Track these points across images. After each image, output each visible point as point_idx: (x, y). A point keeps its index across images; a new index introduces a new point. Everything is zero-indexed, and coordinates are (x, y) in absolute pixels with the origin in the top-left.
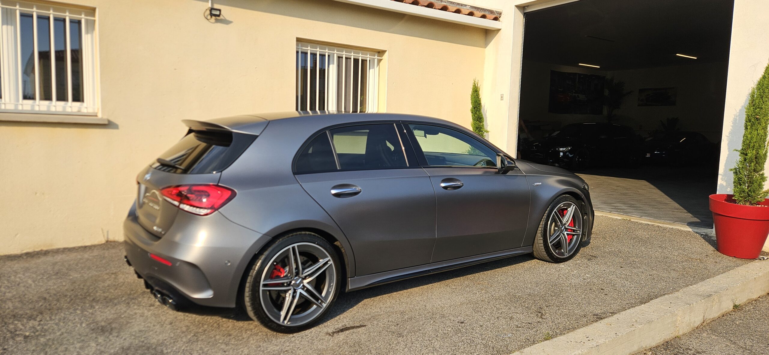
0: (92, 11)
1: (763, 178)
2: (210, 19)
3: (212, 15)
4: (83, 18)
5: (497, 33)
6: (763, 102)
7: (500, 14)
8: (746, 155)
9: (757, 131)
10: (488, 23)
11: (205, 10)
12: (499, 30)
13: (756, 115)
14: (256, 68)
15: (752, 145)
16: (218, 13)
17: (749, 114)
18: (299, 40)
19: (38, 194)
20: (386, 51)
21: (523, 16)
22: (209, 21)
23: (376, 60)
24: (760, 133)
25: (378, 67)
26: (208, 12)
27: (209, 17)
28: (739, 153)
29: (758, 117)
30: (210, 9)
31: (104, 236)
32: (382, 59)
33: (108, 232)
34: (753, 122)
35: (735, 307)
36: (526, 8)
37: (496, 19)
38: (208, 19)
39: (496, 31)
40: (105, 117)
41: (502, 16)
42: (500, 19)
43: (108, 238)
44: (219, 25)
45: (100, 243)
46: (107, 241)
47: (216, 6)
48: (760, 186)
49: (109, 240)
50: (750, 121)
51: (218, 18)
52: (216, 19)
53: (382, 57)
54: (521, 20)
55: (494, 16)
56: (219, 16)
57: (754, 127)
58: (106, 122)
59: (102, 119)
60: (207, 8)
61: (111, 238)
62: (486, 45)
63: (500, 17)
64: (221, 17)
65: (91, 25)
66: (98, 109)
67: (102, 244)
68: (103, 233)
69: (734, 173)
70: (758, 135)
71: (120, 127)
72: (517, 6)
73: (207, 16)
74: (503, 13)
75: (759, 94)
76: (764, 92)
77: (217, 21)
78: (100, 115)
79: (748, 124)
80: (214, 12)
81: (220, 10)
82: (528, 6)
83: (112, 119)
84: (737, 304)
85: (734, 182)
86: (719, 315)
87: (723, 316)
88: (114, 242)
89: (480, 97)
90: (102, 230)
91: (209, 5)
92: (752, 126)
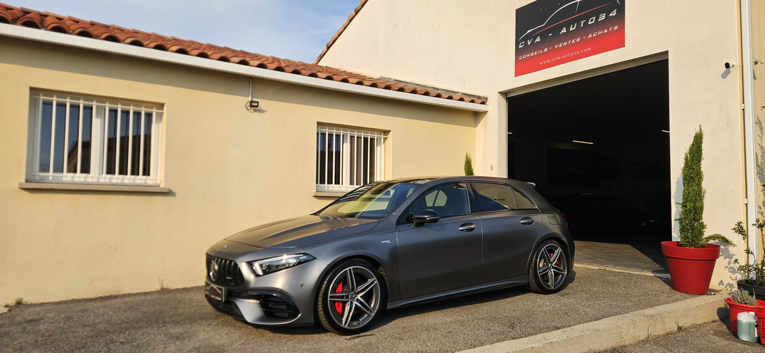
0: (161, 106)
1: (703, 226)
2: (250, 109)
3: (251, 106)
4: (154, 112)
5: (485, 115)
6: (695, 164)
7: (487, 99)
8: (686, 207)
9: (693, 187)
10: (476, 107)
11: (246, 103)
12: (486, 112)
13: (690, 174)
14: (285, 146)
15: (690, 199)
16: (256, 104)
17: (685, 174)
18: (319, 124)
19: (112, 249)
20: (390, 131)
21: (505, 101)
22: (250, 111)
23: (382, 138)
24: (695, 189)
25: (384, 144)
26: (249, 104)
27: (249, 108)
28: (681, 206)
29: (692, 176)
30: (250, 101)
31: (160, 284)
32: (387, 138)
33: (162, 281)
34: (688, 180)
35: (680, 329)
36: (508, 93)
37: (483, 103)
38: (248, 110)
39: (484, 113)
40: (167, 187)
41: (488, 101)
42: (487, 103)
43: (162, 286)
44: (256, 113)
45: (157, 290)
46: (162, 289)
47: (255, 100)
48: (701, 233)
49: (164, 288)
50: (686, 179)
51: (256, 108)
52: (254, 109)
53: (387, 136)
54: (504, 104)
55: (481, 101)
56: (257, 107)
57: (690, 185)
58: (167, 191)
59: (164, 188)
60: (248, 101)
61: (165, 286)
62: (476, 125)
63: (486, 102)
64: (259, 108)
65: (160, 116)
66: (161, 181)
67: (158, 291)
68: (159, 281)
69: (679, 223)
70: (694, 190)
71: (177, 195)
72: (499, 93)
73: (248, 107)
74: (488, 98)
75: (691, 157)
76: (694, 156)
77: (255, 111)
78: (162, 186)
79: (685, 182)
80: (253, 104)
81: (258, 103)
83: (172, 189)
84: (680, 325)
85: (680, 230)
86: (664, 333)
87: (668, 335)
88: (167, 289)
89: (472, 168)
90: (159, 279)
91: (250, 99)
92: (688, 183)
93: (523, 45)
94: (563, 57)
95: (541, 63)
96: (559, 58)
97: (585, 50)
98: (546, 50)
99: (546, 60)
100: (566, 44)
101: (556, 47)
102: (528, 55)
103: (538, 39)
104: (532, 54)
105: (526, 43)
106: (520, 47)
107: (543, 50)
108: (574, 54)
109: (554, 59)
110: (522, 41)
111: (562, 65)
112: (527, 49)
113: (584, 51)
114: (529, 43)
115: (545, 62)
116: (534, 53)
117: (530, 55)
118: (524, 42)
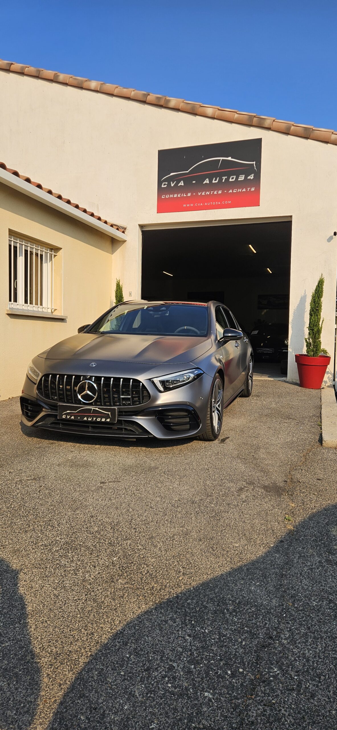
1: (320, 343)
5: (123, 244)
10: (118, 234)
12: (125, 241)
15: (315, 324)
17: (312, 307)
18: (12, 233)
20: (61, 248)
21: (141, 233)
23: (53, 255)
25: (51, 262)
28: (308, 329)
32: (57, 255)
37: (123, 232)
39: (123, 241)
42: (126, 233)
48: (319, 348)
50: (313, 311)
53: (57, 253)
54: (140, 235)
55: (122, 230)
57: (315, 315)
62: (113, 252)
63: (126, 231)
72: (138, 225)
74: (127, 229)
79: (312, 312)
82: (145, 226)
93: (166, 186)
94: (206, 204)
95: (185, 205)
96: (201, 204)
97: (226, 202)
98: (189, 195)
99: (190, 204)
100: (208, 194)
101: (199, 194)
102: (171, 195)
103: (182, 183)
104: (175, 196)
105: (169, 184)
106: (163, 186)
107: (187, 194)
108: (216, 203)
109: (198, 205)
110: (164, 181)
111: (205, 211)
112: (169, 190)
113: (224, 202)
114: (172, 185)
115: (188, 205)
116: (177, 195)
117: (174, 196)
118: (167, 183)
